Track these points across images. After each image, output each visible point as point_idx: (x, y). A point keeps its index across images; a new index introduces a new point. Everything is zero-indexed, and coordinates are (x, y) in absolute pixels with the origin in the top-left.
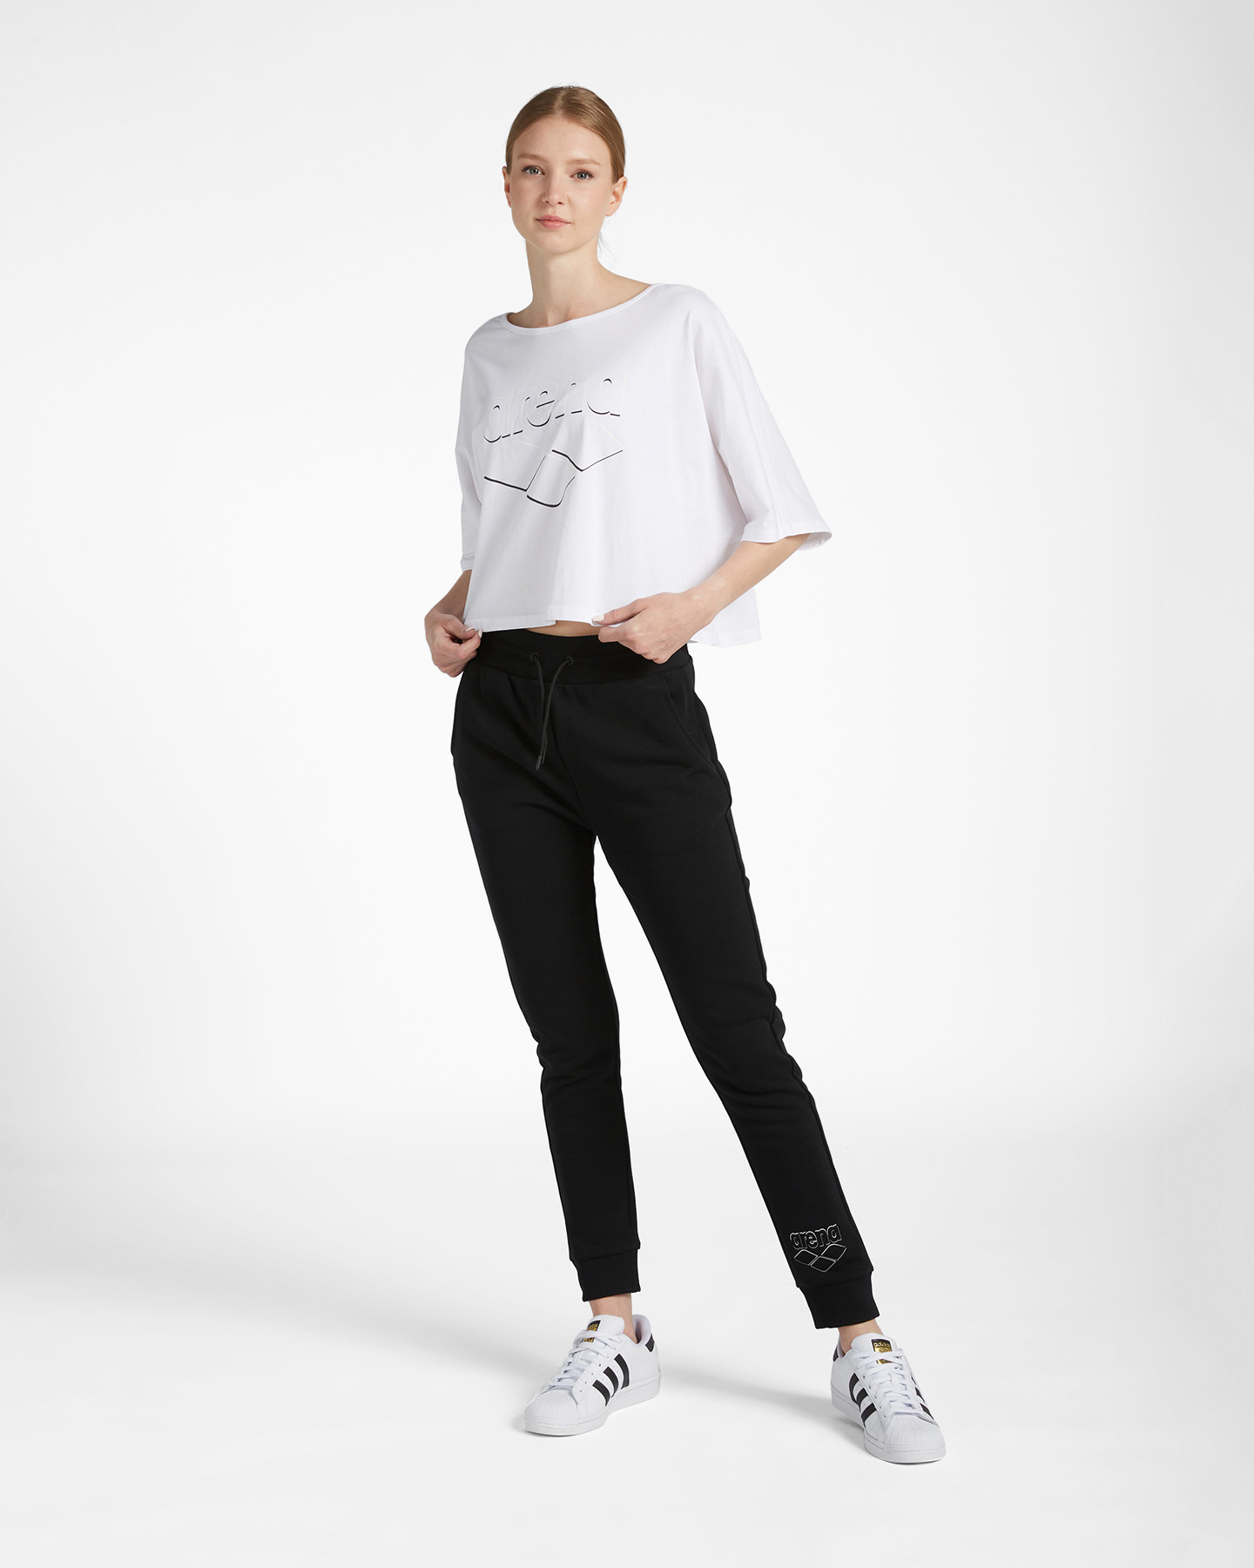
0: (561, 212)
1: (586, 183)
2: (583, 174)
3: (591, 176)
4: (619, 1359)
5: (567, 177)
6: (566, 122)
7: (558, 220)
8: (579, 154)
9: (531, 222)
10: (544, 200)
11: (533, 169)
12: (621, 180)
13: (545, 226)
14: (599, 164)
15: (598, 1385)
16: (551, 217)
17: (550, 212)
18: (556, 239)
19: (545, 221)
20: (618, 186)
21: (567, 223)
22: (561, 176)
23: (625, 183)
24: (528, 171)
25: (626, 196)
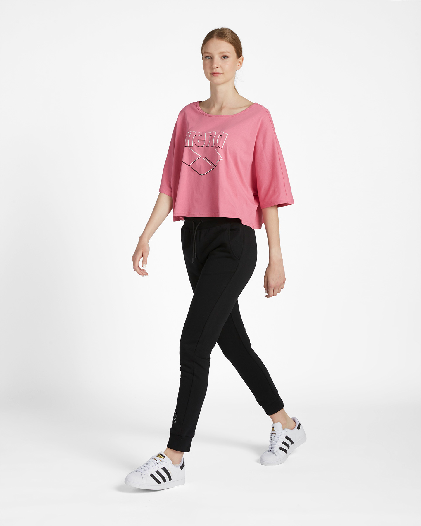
0: (218, 70)
1: (227, 60)
2: (225, 57)
3: (228, 57)
4: (287, 438)
5: (219, 58)
6: (217, 40)
7: (218, 73)
8: (223, 50)
9: (209, 75)
10: (212, 67)
11: (209, 57)
12: (241, 57)
13: (214, 75)
14: (230, 53)
15: (281, 449)
16: (215, 72)
17: (214, 71)
18: (219, 79)
19: (213, 74)
20: (240, 60)
21: (221, 74)
22: (217, 59)
23: (243, 58)
24: (207, 58)
25: (244, 63)
